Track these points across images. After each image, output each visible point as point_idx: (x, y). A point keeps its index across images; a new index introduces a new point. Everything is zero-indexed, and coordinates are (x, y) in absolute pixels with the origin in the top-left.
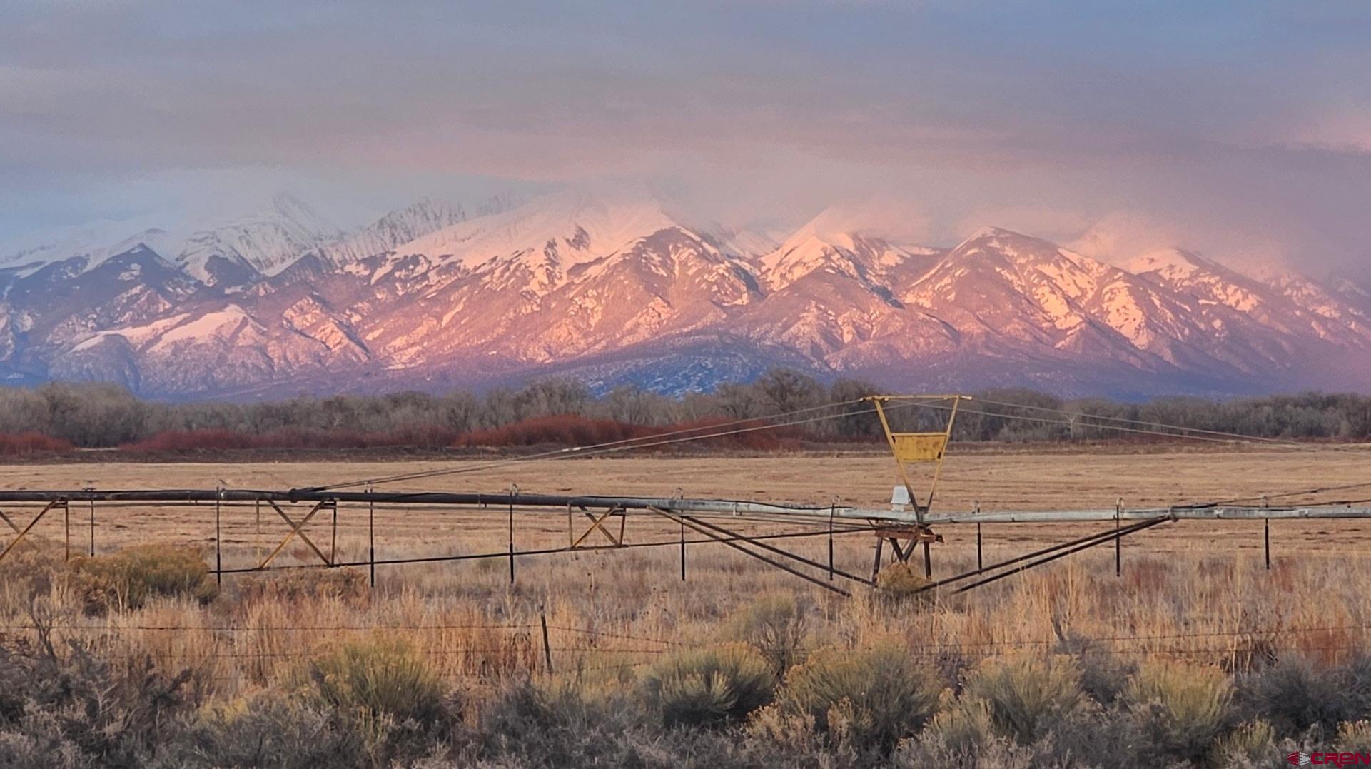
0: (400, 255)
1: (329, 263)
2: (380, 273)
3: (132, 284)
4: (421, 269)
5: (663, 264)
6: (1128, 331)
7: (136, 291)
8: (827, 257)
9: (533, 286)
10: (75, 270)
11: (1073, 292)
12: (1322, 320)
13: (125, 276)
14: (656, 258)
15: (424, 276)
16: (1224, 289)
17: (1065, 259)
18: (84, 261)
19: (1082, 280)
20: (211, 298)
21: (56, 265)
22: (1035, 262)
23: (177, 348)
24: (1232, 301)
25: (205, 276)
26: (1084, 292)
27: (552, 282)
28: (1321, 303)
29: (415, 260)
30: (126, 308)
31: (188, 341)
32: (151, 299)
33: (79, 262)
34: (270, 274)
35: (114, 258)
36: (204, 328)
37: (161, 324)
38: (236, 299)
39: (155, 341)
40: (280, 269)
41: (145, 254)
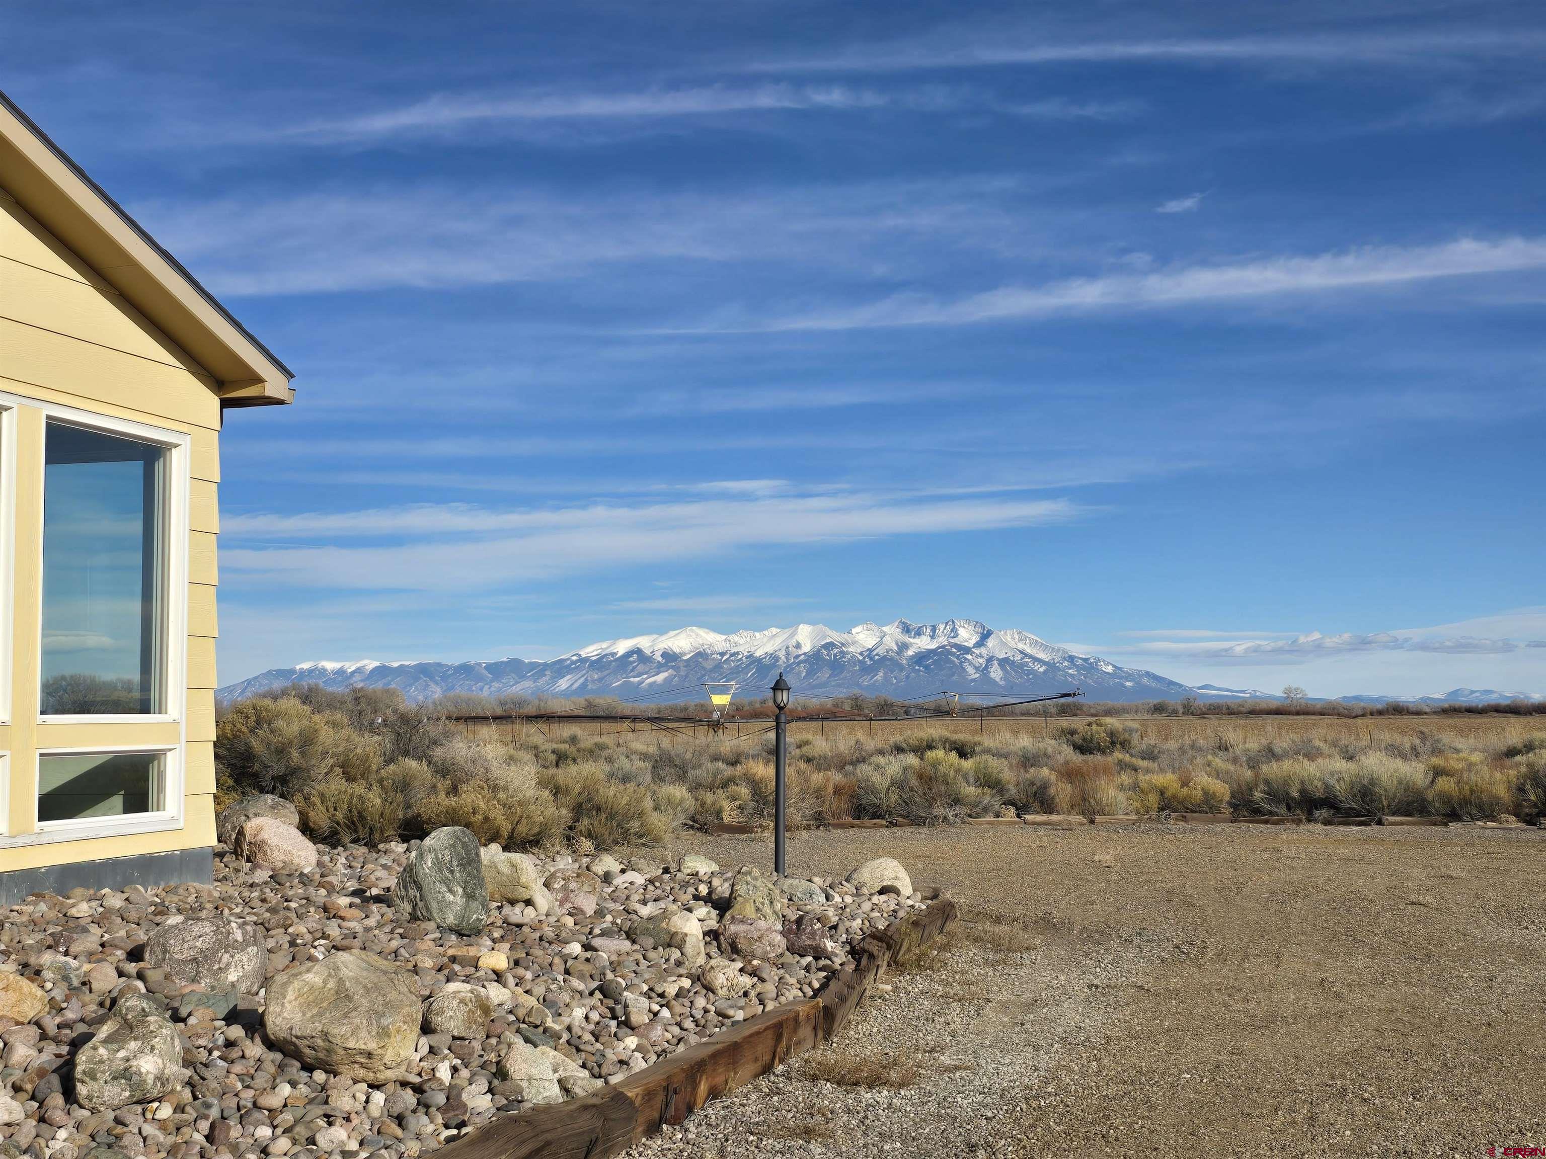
0: (733, 651)
1: (706, 654)
2: (725, 658)
3: (634, 662)
4: (740, 657)
5: (828, 655)
6: (998, 679)
7: (635, 664)
8: (887, 652)
9: (780, 662)
10: (613, 657)
11: (977, 665)
12: (1072, 676)
13: (631, 659)
14: (825, 652)
15: (741, 659)
16: (1034, 663)
17: (974, 653)
18: (616, 654)
19: (981, 660)
20: (660, 668)
21: (606, 655)
22: (963, 654)
23: (651, 685)
24: (1036, 668)
25: (660, 659)
26: (982, 665)
27: (788, 661)
28: (1070, 669)
29: (738, 653)
30: (632, 671)
31: (655, 682)
32: (641, 668)
33: (613, 654)
34: (685, 658)
35: (627, 653)
36: (660, 678)
37: (645, 676)
38: (672, 667)
39: (643, 682)
40: (688, 656)
41: (638, 651)
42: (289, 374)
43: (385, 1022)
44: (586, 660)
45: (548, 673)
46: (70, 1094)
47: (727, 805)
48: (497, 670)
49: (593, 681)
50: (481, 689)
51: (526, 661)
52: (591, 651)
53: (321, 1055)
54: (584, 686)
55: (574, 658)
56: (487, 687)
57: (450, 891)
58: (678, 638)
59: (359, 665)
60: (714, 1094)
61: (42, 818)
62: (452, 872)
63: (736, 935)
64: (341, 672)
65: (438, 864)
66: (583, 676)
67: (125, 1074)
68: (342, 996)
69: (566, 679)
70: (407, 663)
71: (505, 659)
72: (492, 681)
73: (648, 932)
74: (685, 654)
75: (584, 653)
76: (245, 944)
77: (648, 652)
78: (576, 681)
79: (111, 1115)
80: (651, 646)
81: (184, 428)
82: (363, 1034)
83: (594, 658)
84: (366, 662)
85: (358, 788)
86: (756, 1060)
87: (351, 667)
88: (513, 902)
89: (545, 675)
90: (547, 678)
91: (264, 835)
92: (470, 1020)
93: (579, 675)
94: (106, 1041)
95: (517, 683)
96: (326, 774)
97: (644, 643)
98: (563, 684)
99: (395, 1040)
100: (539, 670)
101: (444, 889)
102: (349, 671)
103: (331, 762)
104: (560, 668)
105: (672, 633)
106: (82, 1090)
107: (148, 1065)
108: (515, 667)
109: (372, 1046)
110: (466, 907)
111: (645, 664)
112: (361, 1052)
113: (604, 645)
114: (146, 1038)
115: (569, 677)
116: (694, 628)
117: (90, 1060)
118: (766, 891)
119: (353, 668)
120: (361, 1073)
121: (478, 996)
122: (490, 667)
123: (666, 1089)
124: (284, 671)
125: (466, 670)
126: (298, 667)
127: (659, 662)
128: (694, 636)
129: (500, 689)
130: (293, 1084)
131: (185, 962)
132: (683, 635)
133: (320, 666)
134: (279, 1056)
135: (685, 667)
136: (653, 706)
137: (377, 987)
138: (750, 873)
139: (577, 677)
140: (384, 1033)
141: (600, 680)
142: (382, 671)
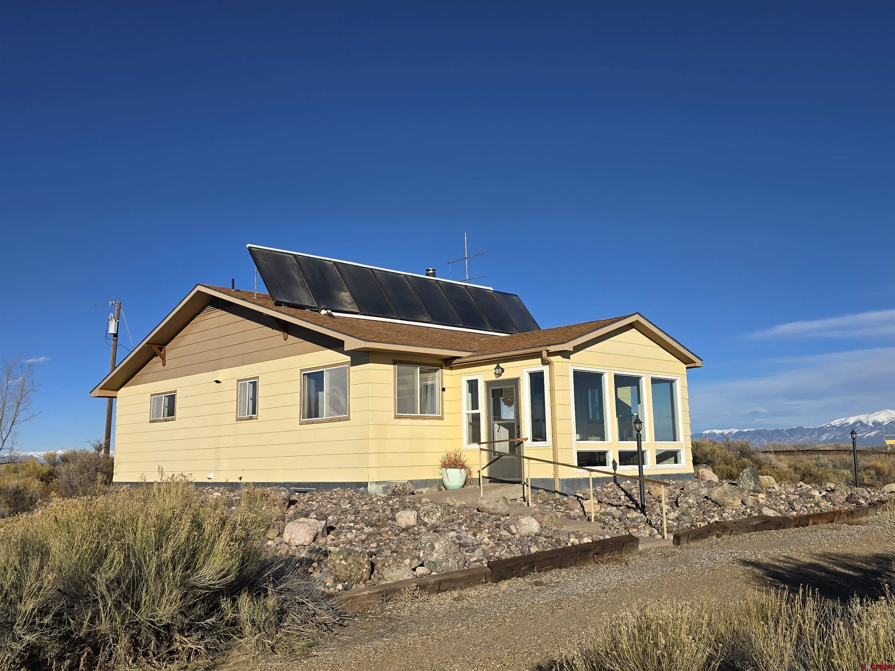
3: (859, 427)
20: (872, 429)
21: (844, 424)
25: (872, 425)
30: (858, 431)
31: (870, 436)
32: (862, 429)
33: (848, 423)
34: (884, 424)
35: (855, 422)
36: (873, 434)
37: (864, 433)
38: (878, 429)
39: (864, 436)
40: (886, 423)
41: (860, 422)
42: (702, 360)
43: (734, 497)
44: (835, 426)
45: (816, 432)
46: (677, 506)
47: (866, 477)
48: (792, 432)
49: (839, 436)
50: (785, 441)
51: (805, 428)
52: (837, 422)
53: (722, 503)
54: (834, 438)
55: (828, 426)
56: (788, 439)
57: (751, 482)
58: (880, 415)
59: (730, 431)
60: (814, 523)
61: (657, 463)
62: (751, 477)
63: (830, 496)
64: (722, 434)
65: (747, 475)
66: (833, 434)
67: (686, 502)
68: (725, 493)
69: (825, 435)
70: (750, 430)
71: (795, 427)
72: (790, 437)
73: (805, 495)
74: (884, 423)
75: (833, 423)
76: (704, 487)
77: (865, 422)
78: (830, 436)
79: (685, 509)
80: (866, 419)
81: (679, 375)
82: (730, 499)
83: (838, 426)
84: (732, 429)
85: (729, 467)
86: (828, 519)
87: (726, 432)
88: (769, 488)
89: (815, 434)
90: (816, 435)
91: (704, 473)
92: (754, 503)
93: (832, 433)
94: (683, 497)
95: (802, 437)
96: (719, 463)
97: (863, 418)
98: (824, 437)
99: (736, 501)
100: (812, 431)
101: (749, 481)
102: (726, 434)
103: (720, 459)
104: (822, 431)
105: (876, 413)
106: (679, 505)
107: (691, 501)
108: (800, 431)
109: (732, 502)
110: (755, 485)
111: (864, 427)
112: (730, 503)
113: (843, 420)
114: (690, 497)
115: (826, 434)
116: (888, 410)
117: (680, 499)
118: (845, 489)
119: (727, 433)
120: (731, 507)
121: (756, 499)
122: (788, 431)
123: (800, 519)
124: (698, 434)
125: (778, 433)
126: (704, 433)
127: (871, 426)
128: (888, 414)
129: (794, 440)
130: (717, 508)
131: (693, 490)
132: (883, 413)
133: (713, 432)
134: (714, 504)
135: (885, 428)
136: (870, 447)
137: (732, 491)
138: (840, 484)
139: (830, 434)
140: (734, 499)
141: (842, 435)
142: (739, 434)
